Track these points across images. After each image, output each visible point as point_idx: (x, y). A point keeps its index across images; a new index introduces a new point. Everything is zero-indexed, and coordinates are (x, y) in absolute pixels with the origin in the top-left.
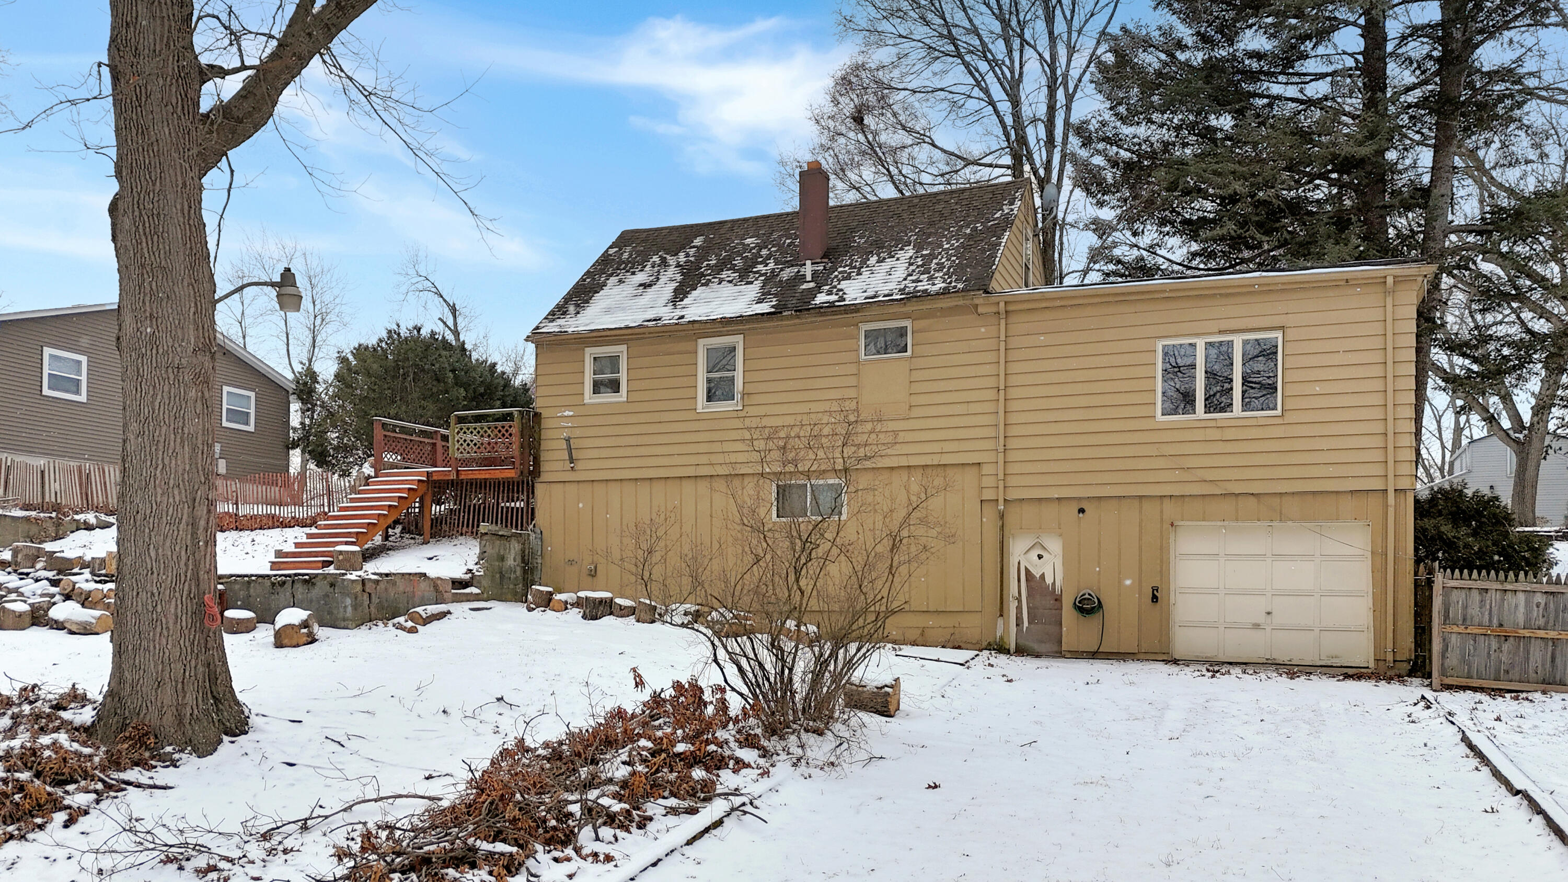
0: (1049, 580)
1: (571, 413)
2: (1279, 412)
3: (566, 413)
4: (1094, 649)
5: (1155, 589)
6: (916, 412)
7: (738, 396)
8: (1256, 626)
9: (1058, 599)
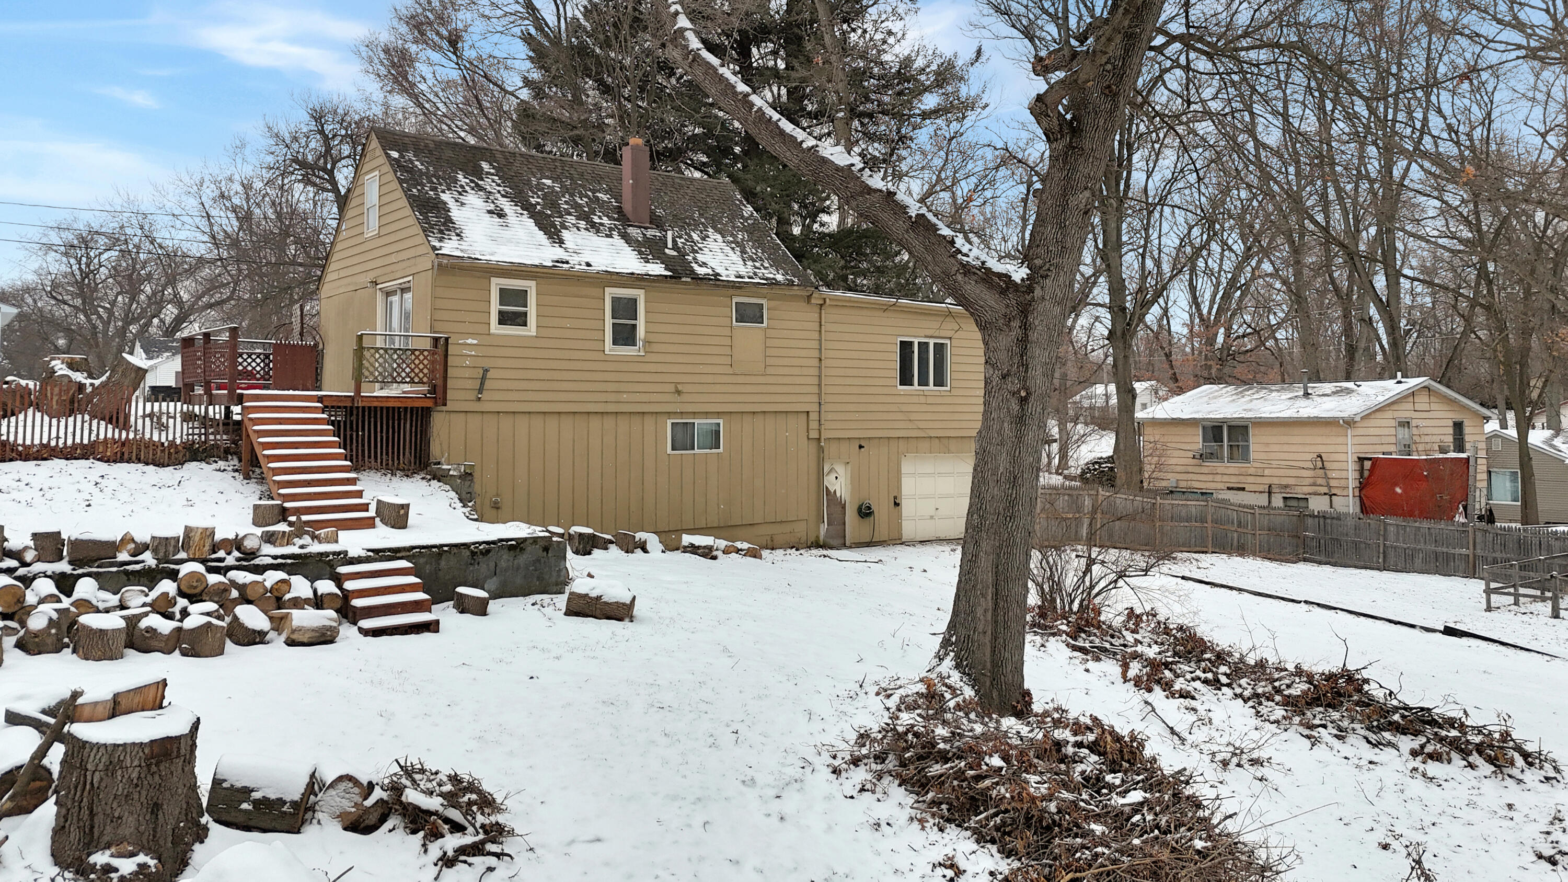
0: (838, 495)
1: (475, 342)
2: (948, 388)
3: (469, 341)
4: (868, 540)
5: (895, 498)
6: (770, 370)
7: (640, 343)
8: (932, 517)
9: (844, 507)
